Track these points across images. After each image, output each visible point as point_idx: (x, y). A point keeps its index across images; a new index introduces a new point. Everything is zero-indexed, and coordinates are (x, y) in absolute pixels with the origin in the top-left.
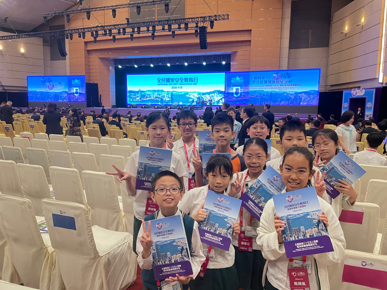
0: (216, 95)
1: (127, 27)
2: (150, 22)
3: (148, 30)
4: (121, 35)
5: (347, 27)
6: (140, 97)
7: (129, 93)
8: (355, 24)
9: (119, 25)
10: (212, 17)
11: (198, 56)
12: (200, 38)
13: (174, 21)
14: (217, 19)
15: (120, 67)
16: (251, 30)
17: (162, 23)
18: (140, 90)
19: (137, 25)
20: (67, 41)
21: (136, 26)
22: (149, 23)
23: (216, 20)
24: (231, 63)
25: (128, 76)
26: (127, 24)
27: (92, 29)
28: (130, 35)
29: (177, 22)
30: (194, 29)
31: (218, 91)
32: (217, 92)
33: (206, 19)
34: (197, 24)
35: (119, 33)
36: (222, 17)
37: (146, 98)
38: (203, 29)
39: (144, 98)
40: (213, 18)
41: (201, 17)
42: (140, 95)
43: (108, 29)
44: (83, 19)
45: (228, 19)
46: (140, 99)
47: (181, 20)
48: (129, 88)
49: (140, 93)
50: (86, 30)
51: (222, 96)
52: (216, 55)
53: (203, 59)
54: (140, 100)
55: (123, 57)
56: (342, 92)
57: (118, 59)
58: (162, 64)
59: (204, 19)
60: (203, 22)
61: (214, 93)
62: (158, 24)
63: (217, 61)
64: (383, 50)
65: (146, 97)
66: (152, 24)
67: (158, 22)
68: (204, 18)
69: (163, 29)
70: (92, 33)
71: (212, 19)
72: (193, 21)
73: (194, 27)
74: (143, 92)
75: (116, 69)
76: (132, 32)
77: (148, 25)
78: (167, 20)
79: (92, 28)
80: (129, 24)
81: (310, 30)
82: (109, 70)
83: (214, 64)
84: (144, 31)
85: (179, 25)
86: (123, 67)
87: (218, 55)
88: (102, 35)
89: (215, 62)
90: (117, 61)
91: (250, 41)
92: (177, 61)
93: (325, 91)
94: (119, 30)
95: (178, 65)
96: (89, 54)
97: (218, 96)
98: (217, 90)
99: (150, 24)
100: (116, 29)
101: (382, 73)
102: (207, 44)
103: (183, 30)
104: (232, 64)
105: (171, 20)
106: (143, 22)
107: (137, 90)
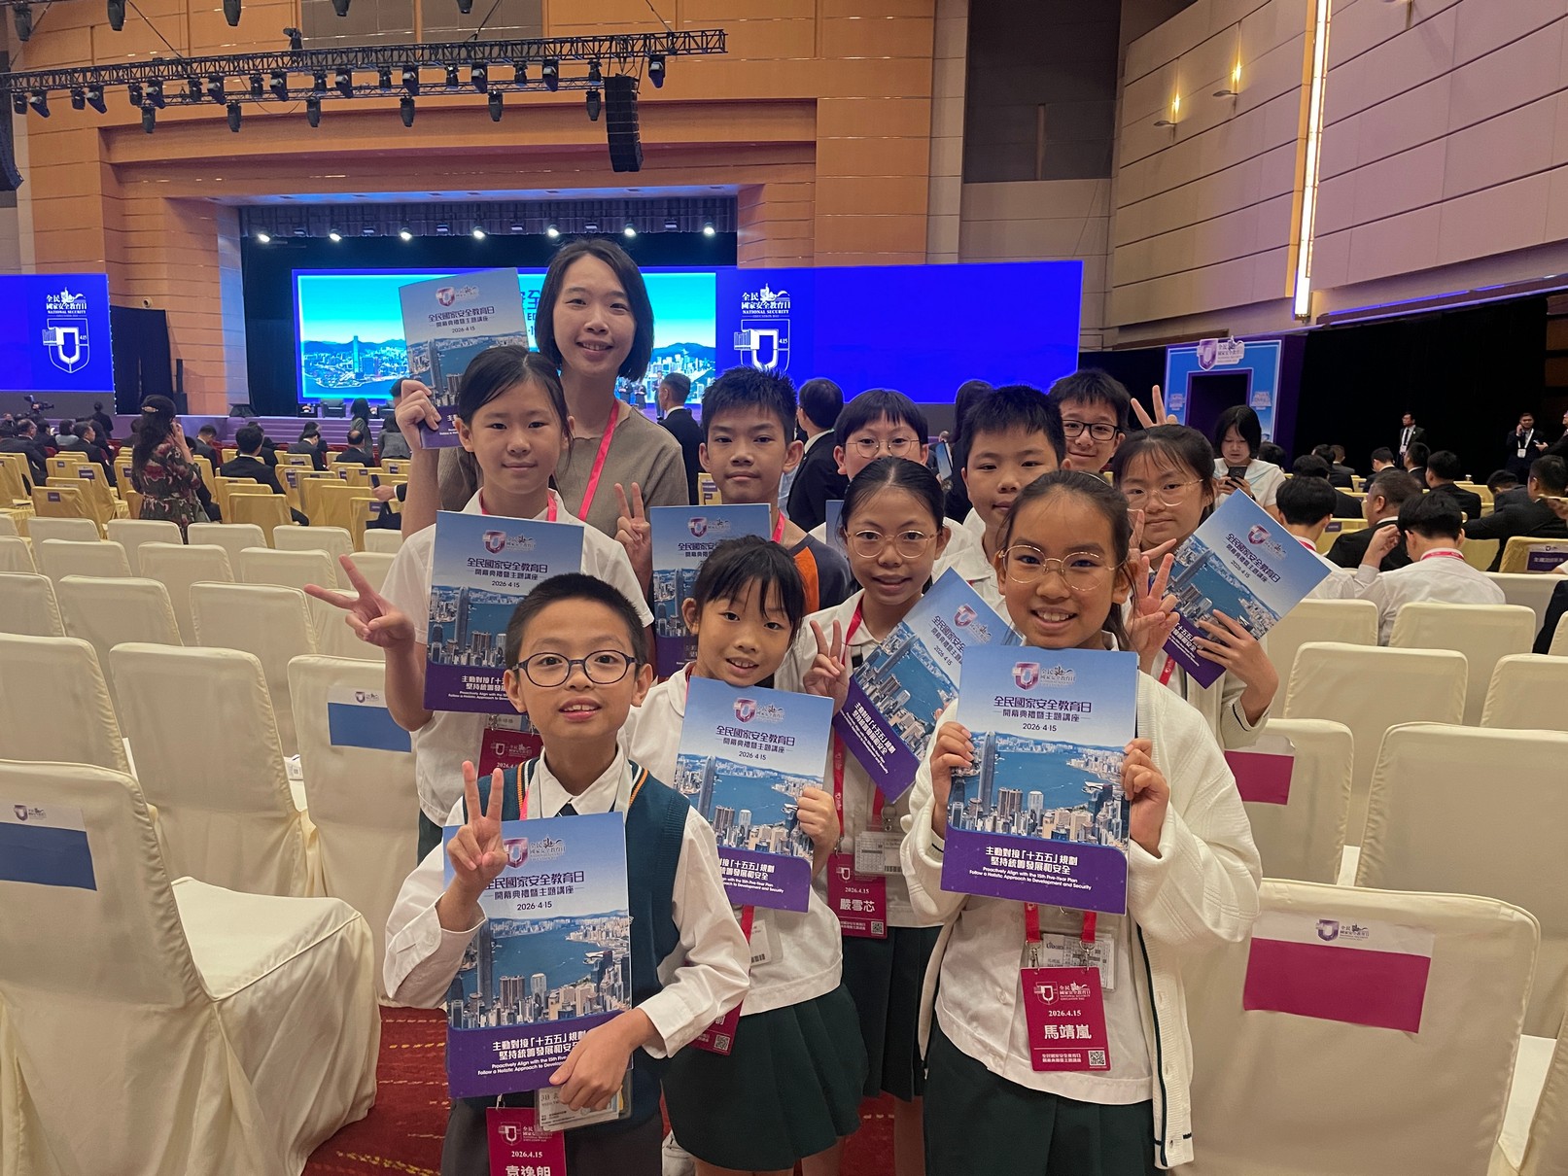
0: (681, 363)
1: (291, 69)
2: (392, 50)
3: (386, 84)
4: (266, 100)
5: (1178, 99)
6: (357, 370)
7: (306, 353)
8: (1208, 88)
9: (254, 57)
10: (656, 38)
11: (600, 202)
12: (608, 126)
13: (496, 50)
14: (677, 46)
15: (264, 238)
16: (813, 102)
17: (444, 54)
18: (356, 337)
19: (338, 61)
20: (19, 121)
21: (330, 62)
22: (388, 54)
23: (675, 54)
24: (739, 233)
25: (300, 278)
26: (292, 55)
27: (134, 70)
28: (305, 104)
29: (509, 54)
30: (583, 88)
31: (688, 346)
32: (685, 352)
33: (632, 49)
34: (595, 66)
35: (257, 91)
36: (699, 40)
37: (384, 375)
38: (621, 87)
39: (376, 373)
40: (662, 44)
41: (612, 39)
42: (356, 359)
43: (206, 72)
44: (92, 27)
45: (723, 49)
46: (359, 376)
47: (526, 47)
48: (309, 332)
49: (356, 354)
50: (107, 78)
51: (705, 367)
52: (678, 200)
53: (623, 212)
54: (356, 383)
55: (277, 199)
56: (1164, 352)
57: (253, 207)
58: (451, 229)
59: (623, 44)
60: (620, 58)
61: (672, 355)
62: (430, 59)
63: (682, 222)
64: (1309, 191)
65: (386, 368)
66: (404, 58)
67: (427, 52)
68: (624, 40)
69: (452, 81)
70: (135, 88)
71: (659, 47)
72: (577, 52)
73: (584, 79)
74: (372, 346)
75: (248, 248)
76: (312, 90)
77: (385, 61)
78: (465, 45)
79: (133, 65)
80: (299, 55)
81: (1041, 108)
82: (215, 250)
83: (669, 234)
84: (368, 88)
85: (521, 68)
86: (279, 242)
87: (687, 200)
88: (180, 100)
89: (675, 226)
90: (248, 216)
91: (813, 145)
92: (515, 217)
93: (1099, 349)
94: (257, 80)
95: (518, 237)
96: (120, 182)
97: (690, 365)
98: (684, 342)
99: (396, 58)
100: (242, 72)
101: (1308, 279)
102: (637, 150)
103: (534, 89)
104: (744, 238)
105: (484, 44)
106: (363, 50)
107: (344, 339)
